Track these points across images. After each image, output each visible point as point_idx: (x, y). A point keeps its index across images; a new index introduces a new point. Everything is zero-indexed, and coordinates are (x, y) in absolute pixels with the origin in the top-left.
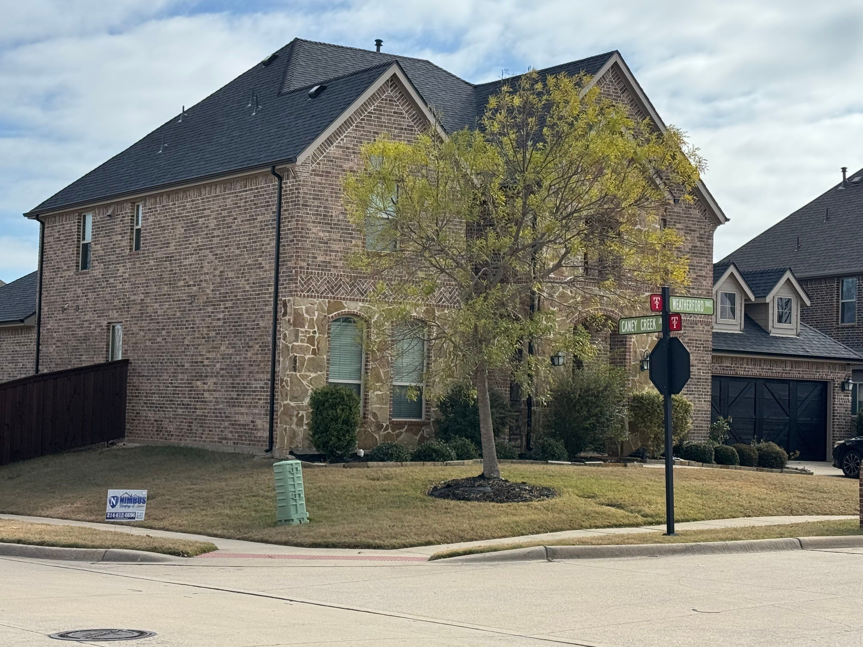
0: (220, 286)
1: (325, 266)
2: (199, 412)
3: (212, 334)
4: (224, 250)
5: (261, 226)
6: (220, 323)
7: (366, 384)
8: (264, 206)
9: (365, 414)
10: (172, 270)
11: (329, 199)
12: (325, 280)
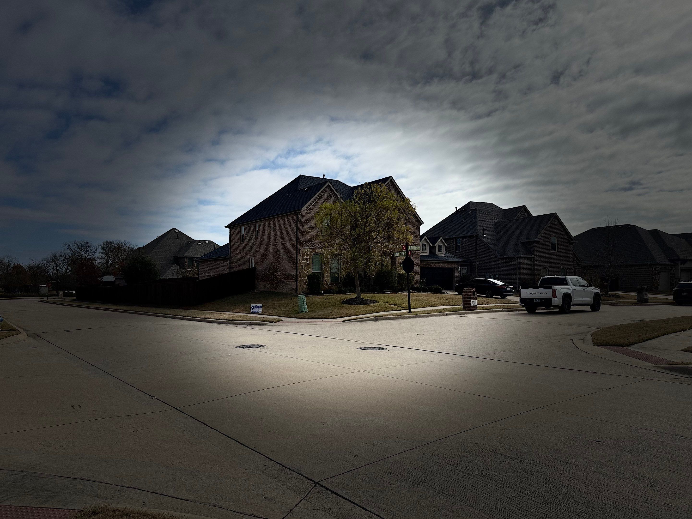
0: (281, 246)
1: (310, 239)
2: (276, 282)
3: (279, 259)
4: (282, 236)
5: (292, 228)
6: (281, 256)
7: (323, 272)
8: (293, 223)
9: (323, 281)
10: (267, 242)
11: (311, 220)
12: (311, 243)
